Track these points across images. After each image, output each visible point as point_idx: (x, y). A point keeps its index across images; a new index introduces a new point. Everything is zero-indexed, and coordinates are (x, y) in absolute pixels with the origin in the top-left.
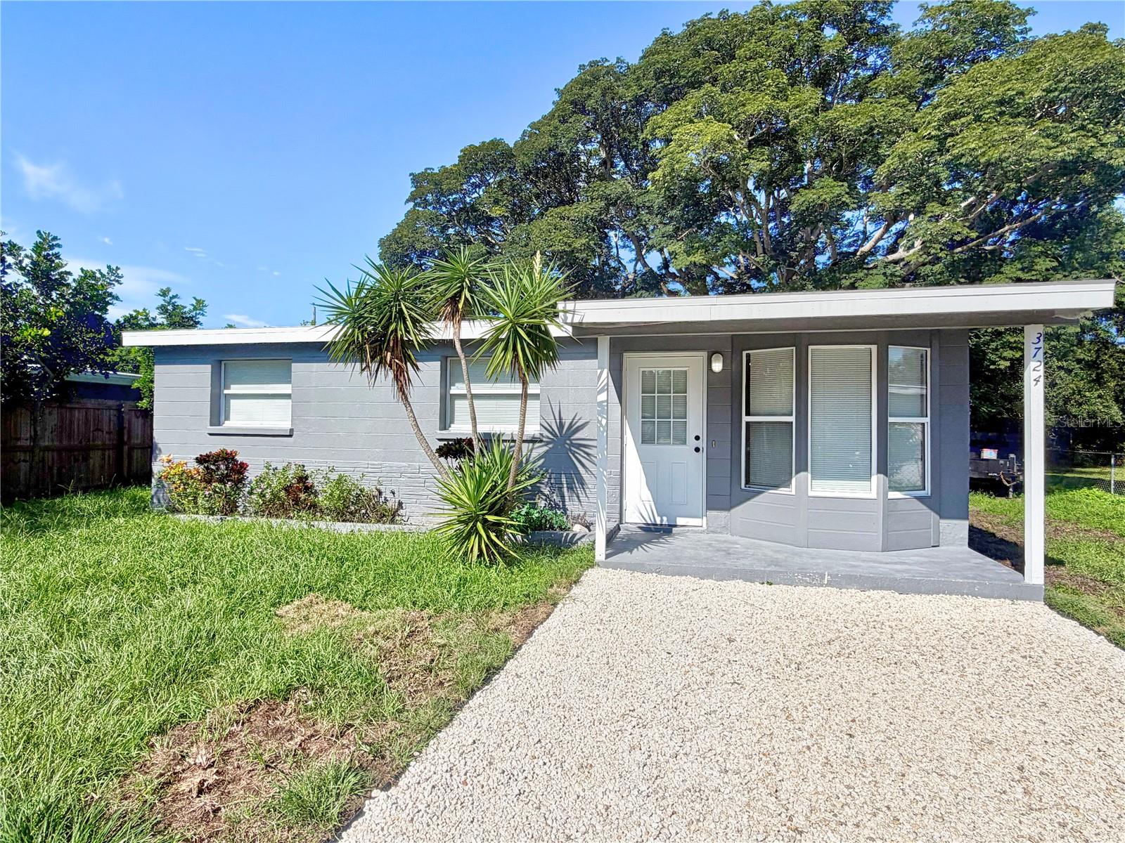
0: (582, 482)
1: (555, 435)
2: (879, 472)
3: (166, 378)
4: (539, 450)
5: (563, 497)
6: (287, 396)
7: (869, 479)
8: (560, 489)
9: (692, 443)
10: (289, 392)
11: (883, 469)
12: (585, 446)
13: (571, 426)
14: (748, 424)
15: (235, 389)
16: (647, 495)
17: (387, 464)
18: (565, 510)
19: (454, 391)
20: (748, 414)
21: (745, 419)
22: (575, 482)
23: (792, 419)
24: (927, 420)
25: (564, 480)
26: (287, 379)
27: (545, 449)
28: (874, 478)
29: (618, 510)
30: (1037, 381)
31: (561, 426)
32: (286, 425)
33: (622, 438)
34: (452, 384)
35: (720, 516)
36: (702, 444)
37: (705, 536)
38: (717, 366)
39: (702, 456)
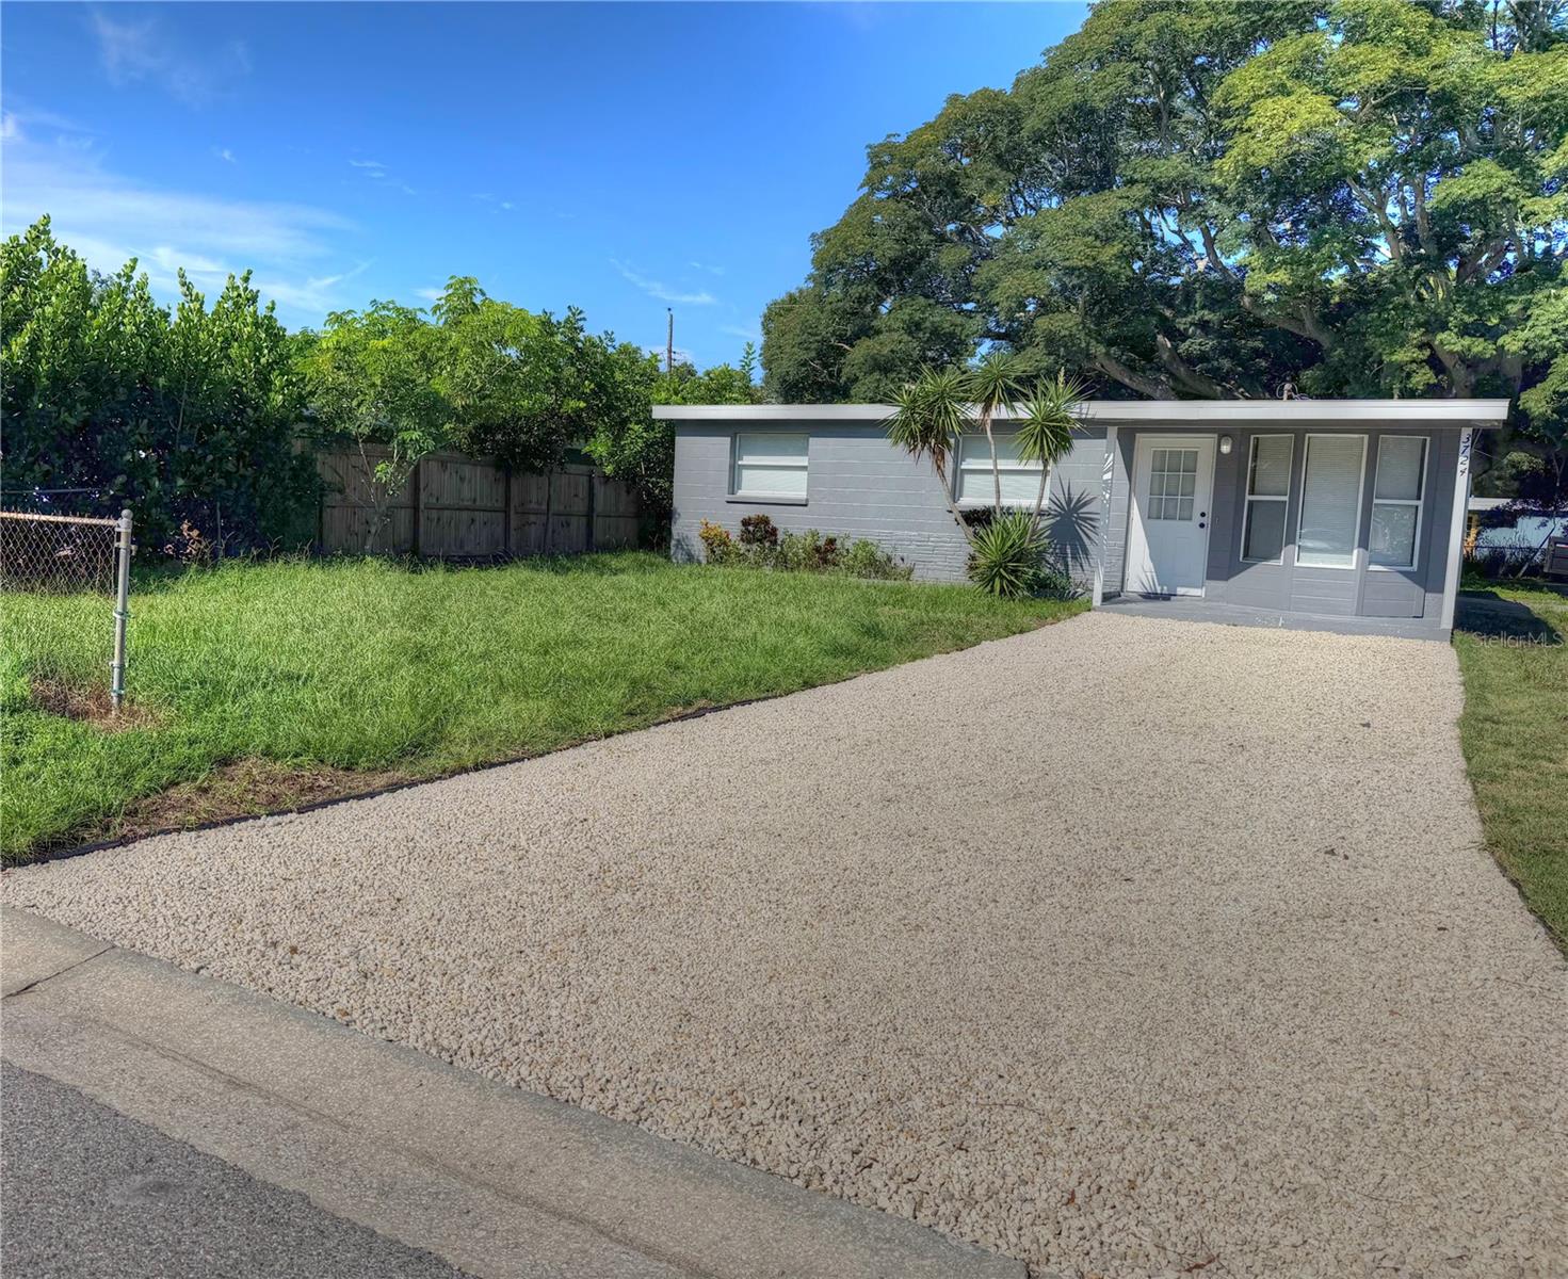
0: (1086, 552)
1: (1063, 509)
2: (1359, 546)
3: (687, 448)
4: (1045, 523)
5: (1066, 565)
6: (804, 468)
7: (1351, 553)
8: (1065, 558)
9: (1197, 519)
10: (806, 464)
11: (1364, 543)
12: (1091, 519)
13: (1079, 500)
14: (1251, 503)
15: (747, 460)
16: (1149, 565)
17: (899, 533)
18: (1068, 578)
19: (964, 466)
20: (1252, 492)
21: (1248, 498)
22: (1081, 550)
23: (1286, 498)
24: (1420, 503)
25: (1069, 551)
26: (804, 451)
27: (1052, 521)
28: (1355, 552)
29: (1119, 579)
30: (1463, 472)
31: (1069, 501)
32: (802, 495)
33: (1129, 513)
34: (963, 460)
35: (1220, 585)
36: (1207, 520)
37: (1201, 604)
38: (1226, 449)
39: (1207, 531)
